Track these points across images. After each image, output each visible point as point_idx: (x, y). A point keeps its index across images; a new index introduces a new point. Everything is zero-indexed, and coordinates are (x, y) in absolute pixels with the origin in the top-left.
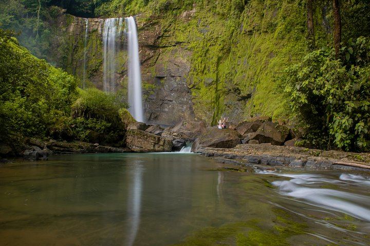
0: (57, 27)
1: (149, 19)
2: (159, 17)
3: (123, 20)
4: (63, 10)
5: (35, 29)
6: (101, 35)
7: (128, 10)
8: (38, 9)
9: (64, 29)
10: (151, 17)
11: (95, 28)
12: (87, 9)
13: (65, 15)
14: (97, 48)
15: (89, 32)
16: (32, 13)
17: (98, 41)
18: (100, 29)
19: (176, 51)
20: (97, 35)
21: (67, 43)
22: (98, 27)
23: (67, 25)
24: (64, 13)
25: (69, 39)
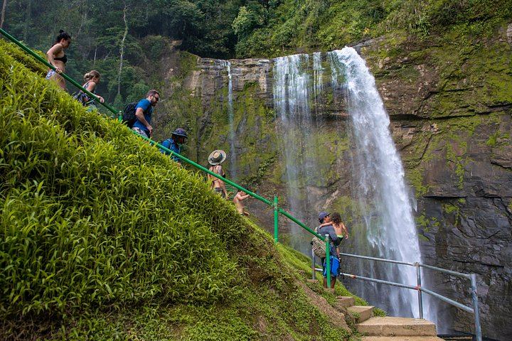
0: (160, 79)
1: (399, 51)
2: (426, 45)
3: (324, 58)
4: (174, 43)
5: (113, 83)
6: (270, 94)
7: (325, 36)
8: (122, 38)
9: (178, 84)
10: (404, 44)
11: (251, 78)
12: (218, 45)
13: (178, 52)
14: (259, 125)
15: (236, 90)
16: (107, 46)
17: (262, 109)
18: (263, 80)
19: (494, 126)
20: (257, 96)
21: (186, 116)
22: (258, 77)
23: (183, 75)
24: (176, 48)
25: (190, 106)
